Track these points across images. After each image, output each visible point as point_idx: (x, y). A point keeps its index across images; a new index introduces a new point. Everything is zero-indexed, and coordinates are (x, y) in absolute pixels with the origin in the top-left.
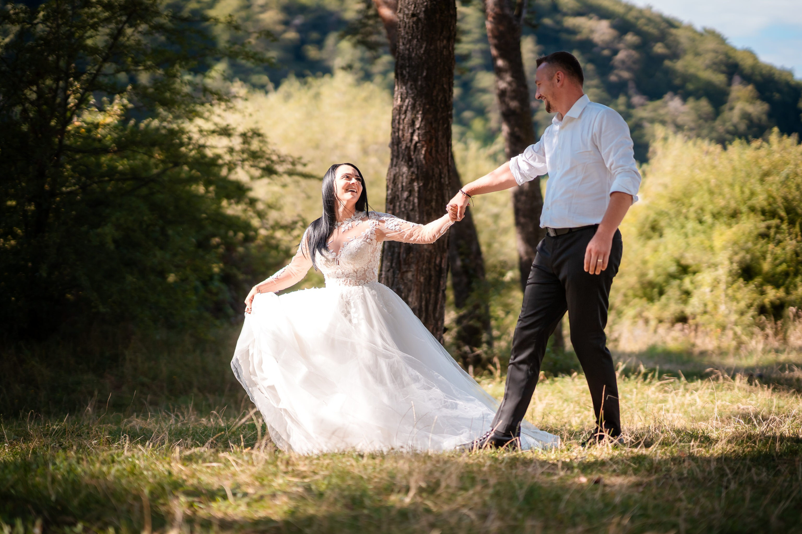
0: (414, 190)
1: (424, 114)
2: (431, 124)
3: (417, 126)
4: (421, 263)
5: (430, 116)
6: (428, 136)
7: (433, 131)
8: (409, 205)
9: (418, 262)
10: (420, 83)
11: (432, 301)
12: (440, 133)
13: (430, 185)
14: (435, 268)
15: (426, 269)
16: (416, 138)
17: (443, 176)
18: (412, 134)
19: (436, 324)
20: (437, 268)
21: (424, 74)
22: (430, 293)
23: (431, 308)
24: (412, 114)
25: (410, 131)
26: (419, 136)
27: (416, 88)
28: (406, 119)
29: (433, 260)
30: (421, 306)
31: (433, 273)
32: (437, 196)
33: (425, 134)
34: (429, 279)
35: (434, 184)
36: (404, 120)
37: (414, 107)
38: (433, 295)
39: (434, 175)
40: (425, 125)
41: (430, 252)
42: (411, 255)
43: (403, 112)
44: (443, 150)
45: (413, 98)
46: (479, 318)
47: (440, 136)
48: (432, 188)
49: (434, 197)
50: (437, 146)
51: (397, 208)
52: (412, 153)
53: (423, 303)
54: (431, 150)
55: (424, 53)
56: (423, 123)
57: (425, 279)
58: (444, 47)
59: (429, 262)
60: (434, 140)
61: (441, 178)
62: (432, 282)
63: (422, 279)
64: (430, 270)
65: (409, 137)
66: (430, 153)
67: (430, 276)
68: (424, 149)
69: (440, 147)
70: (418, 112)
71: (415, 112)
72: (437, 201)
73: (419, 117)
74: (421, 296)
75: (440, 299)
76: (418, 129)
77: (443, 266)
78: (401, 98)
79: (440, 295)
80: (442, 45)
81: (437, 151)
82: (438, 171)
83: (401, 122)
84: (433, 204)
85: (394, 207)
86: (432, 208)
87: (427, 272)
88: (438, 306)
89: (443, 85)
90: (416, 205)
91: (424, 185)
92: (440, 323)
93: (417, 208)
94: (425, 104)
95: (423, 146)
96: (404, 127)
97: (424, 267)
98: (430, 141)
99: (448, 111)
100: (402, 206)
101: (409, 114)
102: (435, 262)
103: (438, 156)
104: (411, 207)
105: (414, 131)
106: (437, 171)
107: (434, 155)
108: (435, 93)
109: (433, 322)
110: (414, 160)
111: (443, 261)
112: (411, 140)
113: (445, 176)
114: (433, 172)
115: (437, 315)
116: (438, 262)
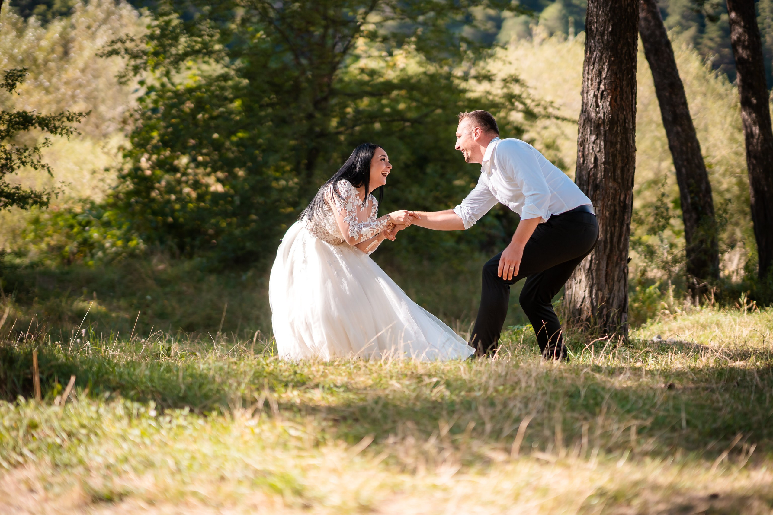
0: (600, 133)
1: (610, 65)
2: (616, 74)
3: (604, 76)
4: (606, 200)
5: (615, 67)
6: (614, 85)
7: (618, 81)
8: (596, 147)
9: (604, 198)
10: (606, 37)
11: (616, 234)
12: (625, 83)
13: (615, 129)
14: (619, 203)
15: (611, 205)
16: (602, 87)
17: (627, 121)
18: (599, 84)
19: (621, 254)
20: (622, 204)
21: (610, 29)
22: (615, 226)
23: (615, 240)
24: (599, 66)
25: (597, 80)
26: (605, 85)
27: (603, 42)
28: (594, 70)
29: (618, 197)
30: (606, 238)
31: (617, 208)
32: (621, 139)
33: (611, 83)
34: (613, 214)
35: (619, 129)
36: (592, 70)
37: (601, 59)
38: (617, 229)
39: (618, 120)
40: (611, 76)
41: (615, 189)
42: (598, 192)
43: (591, 63)
44: (627, 98)
45: (600, 51)
46: (706, 252)
47: (625, 85)
48: (616, 131)
49: (619, 140)
50: (622, 94)
51: (586, 149)
52: (599, 101)
53: (608, 236)
54: (616, 97)
55: (610, 11)
56: (609, 73)
57: (610, 214)
58: (628, 5)
59: (614, 199)
60: (619, 89)
61: (625, 123)
62: (617, 217)
63: (607, 214)
64: (615, 206)
65: (597, 86)
66: (616, 101)
67: (615, 211)
68: (610, 97)
69: (625, 95)
70: (604, 63)
71: (602, 63)
72: (621, 144)
73: (606, 67)
74: (606, 229)
75: (624, 232)
76: (605, 78)
77: (627, 202)
78: (590, 51)
79: (625, 228)
80: (626, 3)
81: (622, 99)
82: (623, 117)
83: (590, 72)
84: (618, 146)
85: (584, 149)
86: (617, 150)
87: (612, 208)
88: (623, 239)
89: (627, 39)
90: (603, 147)
91: (609, 128)
92: (624, 254)
93: (603, 150)
94: (610, 57)
95: (608, 94)
96: (592, 77)
97: (609, 203)
98: (615, 89)
99: (632, 63)
100: (591, 148)
101: (596, 65)
102: (620, 199)
103: (623, 103)
104: (598, 149)
105: (601, 80)
106: (621, 116)
107: (619, 102)
108: (619, 47)
109: (618, 252)
110: (601, 107)
111: (627, 198)
112: (598, 89)
113: (629, 121)
114: (618, 117)
115: (621, 246)
116: (622, 198)
